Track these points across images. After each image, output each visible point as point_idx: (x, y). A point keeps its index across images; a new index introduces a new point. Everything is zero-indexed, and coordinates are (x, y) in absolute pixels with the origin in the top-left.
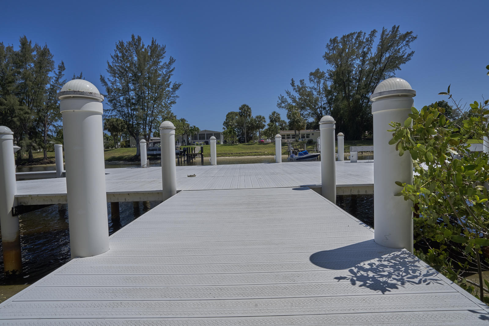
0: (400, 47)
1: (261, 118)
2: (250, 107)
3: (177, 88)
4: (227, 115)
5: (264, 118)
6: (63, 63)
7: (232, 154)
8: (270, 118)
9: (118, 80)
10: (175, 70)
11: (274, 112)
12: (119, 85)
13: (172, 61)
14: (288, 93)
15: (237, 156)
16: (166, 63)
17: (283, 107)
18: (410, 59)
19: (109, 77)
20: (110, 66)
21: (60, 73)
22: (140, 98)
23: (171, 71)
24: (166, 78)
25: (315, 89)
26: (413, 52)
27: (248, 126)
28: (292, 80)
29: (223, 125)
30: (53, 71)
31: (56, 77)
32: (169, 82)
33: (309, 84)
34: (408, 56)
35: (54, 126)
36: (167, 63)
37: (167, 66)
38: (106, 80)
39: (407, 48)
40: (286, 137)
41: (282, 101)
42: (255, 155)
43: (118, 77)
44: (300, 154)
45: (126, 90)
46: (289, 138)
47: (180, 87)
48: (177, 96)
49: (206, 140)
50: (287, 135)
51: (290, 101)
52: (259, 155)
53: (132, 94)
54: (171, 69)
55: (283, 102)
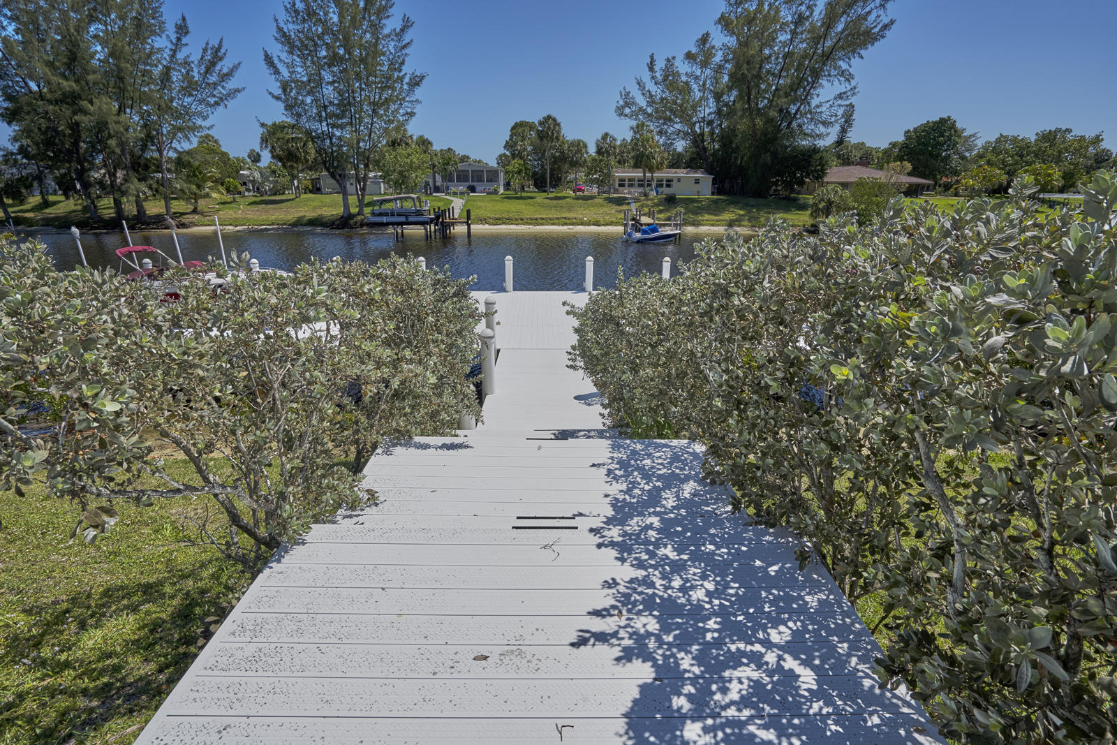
0: (868, 9)
1: (580, 146)
2: (559, 121)
3: (417, 84)
4: (513, 128)
5: (585, 146)
6: (184, 19)
7: (522, 219)
8: (598, 146)
9: (298, 60)
10: (414, 44)
11: (606, 135)
12: (302, 74)
13: (407, 25)
14: (640, 84)
15: (530, 224)
16: (395, 30)
17: (626, 115)
18: (883, 37)
19: (280, 54)
20: (280, 29)
21: (179, 39)
22: (346, 105)
23: (404, 47)
24: (397, 65)
25: (696, 78)
26: (892, 22)
27: (553, 156)
28: (652, 57)
29: (505, 147)
30: (164, 36)
31: (171, 50)
32: (402, 74)
33: (683, 67)
34: (881, 30)
35: (175, 149)
36: (398, 30)
37: (397, 35)
38: (276, 61)
39: (881, 12)
40: (627, 183)
41: (626, 102)
42: (565, 224)
43: (298, 56)
44: (645, 232)
45: (315, 83)
46: (631, 185)
47: (424, 82)
48: (417, 101)
49: (470, 183)
50: (629, 180)
51: (642, 102)
52: (572, 224)
53: (329, 91)
54: (404, 43)
55: (627, 104)
